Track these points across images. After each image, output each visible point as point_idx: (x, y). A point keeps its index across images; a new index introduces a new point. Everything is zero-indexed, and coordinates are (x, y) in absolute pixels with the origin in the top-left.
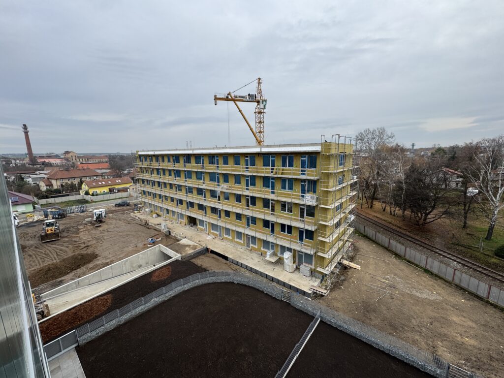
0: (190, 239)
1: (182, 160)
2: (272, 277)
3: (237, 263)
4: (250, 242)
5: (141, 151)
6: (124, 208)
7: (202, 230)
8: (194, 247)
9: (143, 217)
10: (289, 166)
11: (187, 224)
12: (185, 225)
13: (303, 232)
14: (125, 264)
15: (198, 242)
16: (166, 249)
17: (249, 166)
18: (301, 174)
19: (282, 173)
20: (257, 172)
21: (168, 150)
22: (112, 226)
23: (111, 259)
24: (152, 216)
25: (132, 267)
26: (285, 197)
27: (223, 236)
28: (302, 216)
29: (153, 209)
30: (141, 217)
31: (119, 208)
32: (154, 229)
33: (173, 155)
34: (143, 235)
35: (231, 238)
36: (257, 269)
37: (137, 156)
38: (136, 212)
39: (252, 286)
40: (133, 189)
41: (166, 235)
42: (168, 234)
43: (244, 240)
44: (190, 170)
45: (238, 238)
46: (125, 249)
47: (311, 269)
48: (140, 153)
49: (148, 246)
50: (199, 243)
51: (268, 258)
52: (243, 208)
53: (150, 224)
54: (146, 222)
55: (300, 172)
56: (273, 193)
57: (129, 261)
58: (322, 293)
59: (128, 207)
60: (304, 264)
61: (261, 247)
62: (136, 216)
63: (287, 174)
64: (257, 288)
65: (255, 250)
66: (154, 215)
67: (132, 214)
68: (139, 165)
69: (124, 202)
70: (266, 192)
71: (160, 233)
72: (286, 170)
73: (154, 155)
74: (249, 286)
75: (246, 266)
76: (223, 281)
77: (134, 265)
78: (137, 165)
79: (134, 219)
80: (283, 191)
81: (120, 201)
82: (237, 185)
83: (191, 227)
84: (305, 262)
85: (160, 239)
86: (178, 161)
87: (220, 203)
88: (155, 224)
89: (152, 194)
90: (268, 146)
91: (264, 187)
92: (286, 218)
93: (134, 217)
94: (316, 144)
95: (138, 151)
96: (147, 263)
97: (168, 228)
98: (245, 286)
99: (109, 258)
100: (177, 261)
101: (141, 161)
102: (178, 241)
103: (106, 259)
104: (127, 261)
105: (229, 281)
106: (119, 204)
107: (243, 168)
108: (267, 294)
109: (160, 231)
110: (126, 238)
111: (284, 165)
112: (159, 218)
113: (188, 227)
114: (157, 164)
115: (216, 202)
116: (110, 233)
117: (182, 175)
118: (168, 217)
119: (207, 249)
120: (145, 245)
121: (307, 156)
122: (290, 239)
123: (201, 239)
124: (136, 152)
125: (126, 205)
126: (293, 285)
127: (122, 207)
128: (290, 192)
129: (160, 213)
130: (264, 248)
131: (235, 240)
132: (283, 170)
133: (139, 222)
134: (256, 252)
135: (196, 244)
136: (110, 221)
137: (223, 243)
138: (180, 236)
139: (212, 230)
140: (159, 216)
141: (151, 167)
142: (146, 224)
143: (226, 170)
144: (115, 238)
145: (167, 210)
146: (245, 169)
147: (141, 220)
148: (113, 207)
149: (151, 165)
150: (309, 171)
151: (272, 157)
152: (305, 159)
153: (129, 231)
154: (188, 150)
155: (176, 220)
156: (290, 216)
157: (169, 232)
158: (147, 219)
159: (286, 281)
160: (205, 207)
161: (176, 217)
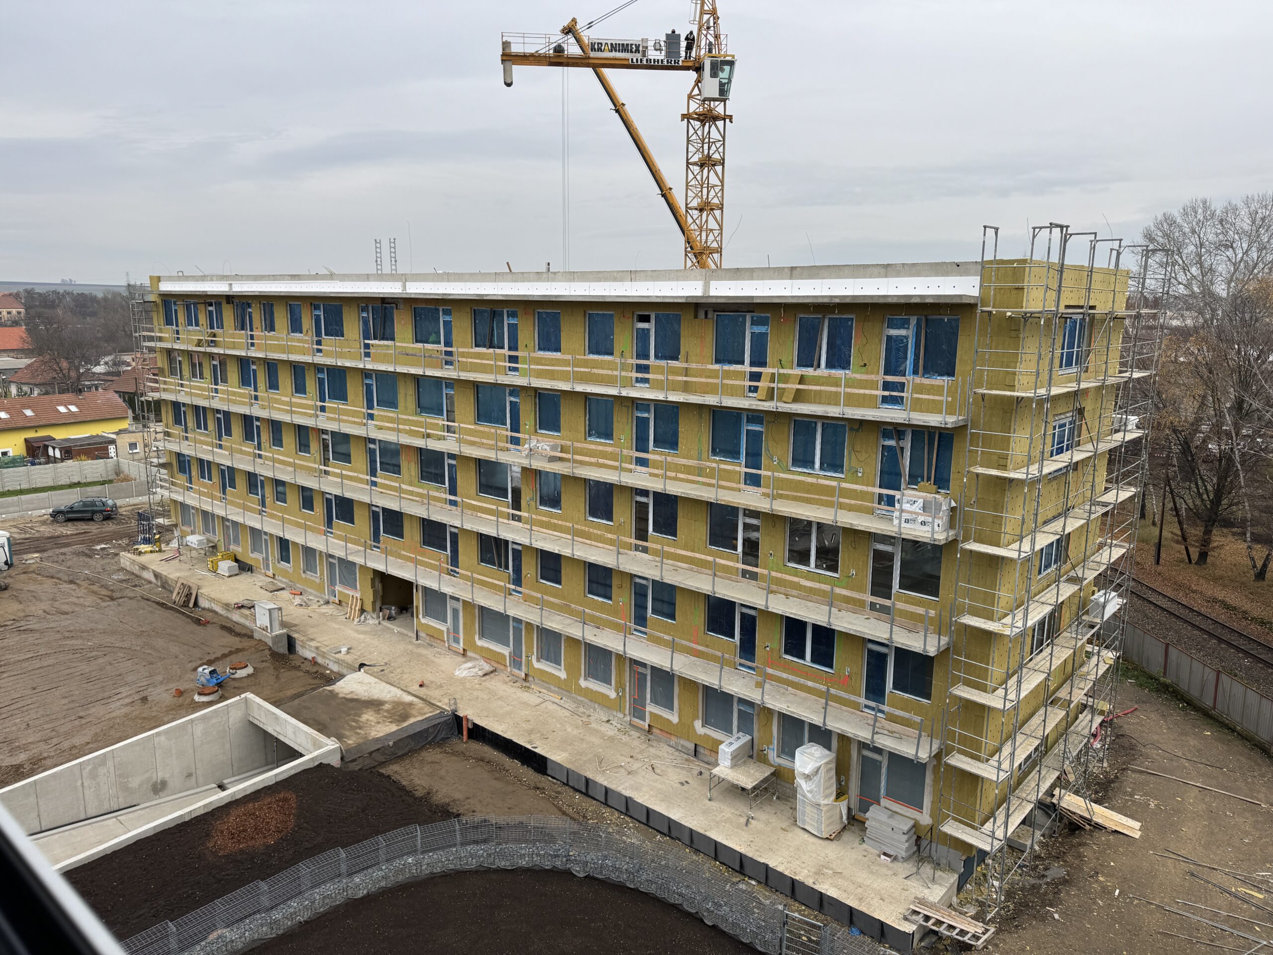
0: (382, 673)
1: (352, 327)
2: (742, 856)
3: (587, 788)
4: (648, 696)
5: (170, 279)
6: (93, 528)
7: (435, 636)
8: (400, 712)
9: (174, 572)
10: (830, 365)
11: (368, 606)
12: (362, 611)
13: (882, 658)
14: (93, 775)
15: (415, 688)
16: (277, 718)
17: (652, 361)
18: (885, 400)
19: (799, 397)
20: (686, 387)
21: (295, 277)
22: (37, 608)
23: (34, 751)
24: (214, 571)
25: (125, 788)
26: (808, 501)
27: (529, 663)
28: (881, 587)
29: (218, 537)
30: (165, 570)
31: (68, 530)
32: (224, 627)
33: (313, 301)
34: (175, 649)
35: (563, 675)
36: (676, 815)
37: (152, 298)
38: (144, 548)
39: (652, 889)
40: (133, 446)
41: (275, 655)
42: (283, 650)
43: (620, 687)
44: (391, 369)
45: (592, 674)
46: (98, 710)
47: (916, 825)
48: (166, 287)
49: (197, 698)
50: (422, 692)
51: (724, 769)
52: (620, 546)
53: (203, 603)
54: (189, 595)
55: (881, 393)
56: (754, 481)
57: (110, 763)
58: (963, 933)
59: (110, 527)
60: (884, 802)
61: (696, 717)
62: (144, 568)
63: (818, 398)
64: (675, 899)
65: (668, 730)
66: (225, 566)
67: (126, 559)
68: (160, 339)
69: (93, 504)
70: (728, 475)
71: (246, 643)
72: (817, 381)
73: (229, 299)
74: (636, 891)
75: (628, 801)
76: (523, 863)
77: (134, 783)
78: (151, 339)
79: (134, 579)
80: (798, 475)
81: (69, 499)
82: (598, 444)
83: (386, 623)
84: (890, 795)
85: (250, 670)
86: (335, 328)
87: (519, 519)
88: (227, 606)
89: (215, 473)
90: (737, 273)
91: (714, 452)
92: (809, 594)
93: (136, 569)
94: (958, 268)
95: (159, 279)
96: (189, 775)
97: (283, 625)
98: (620, 888)
99: (24, 748)
100: (321, 769)
101: (169, 322)
102: (331, 679)
103: (12, 752)
104: (103, 759)
105: (547, 865)
106: (71, 510)
107: (624, 367)
108: (714, 927)
109: (251, 637)
110: (101, 661)
111: (807, 358)
112: (245, 578)
113: (372, 620)
114: (241, 337)
115: (498, 514)
116: (31, 638)
117: (354, 389)
118: (285, 573)
119: (457, 721)
120: (180, 693)
121: (913, 321)
122: (823, 688)
123: (428, 677)
124: (147, 283)
125: (98, 517)
126: (832, 892)
127: (82, 527)
128: (829, 480)
129: (252, 557)
130: (705, 723)
131: (583, 683)
132: (802, 380)
133: (158, 594)
134: (674, 740)
135: (408, 698)
136: (32, 587)
137: (526, 696)
138: (337, 662)
139: (482, 635)
140: (244, 567)
141: (215, 350)
142: (186, 604)
143: (552, 375)
144: (51, 661)
145: (284, 545)
146: (635, 375)
147: (164, 583)
148: (44, 523)
149: (214, 343)
150: (919, 389)
151: (753, 323)
152: (902, 332)
153: (114, 633)
154: (381, 277)
155: (320, 588)
156: (826, 587)
157: (291, 643)
158: (193, 582)
159: (804, 876)
160: (451, 533)
161: (322, 574)
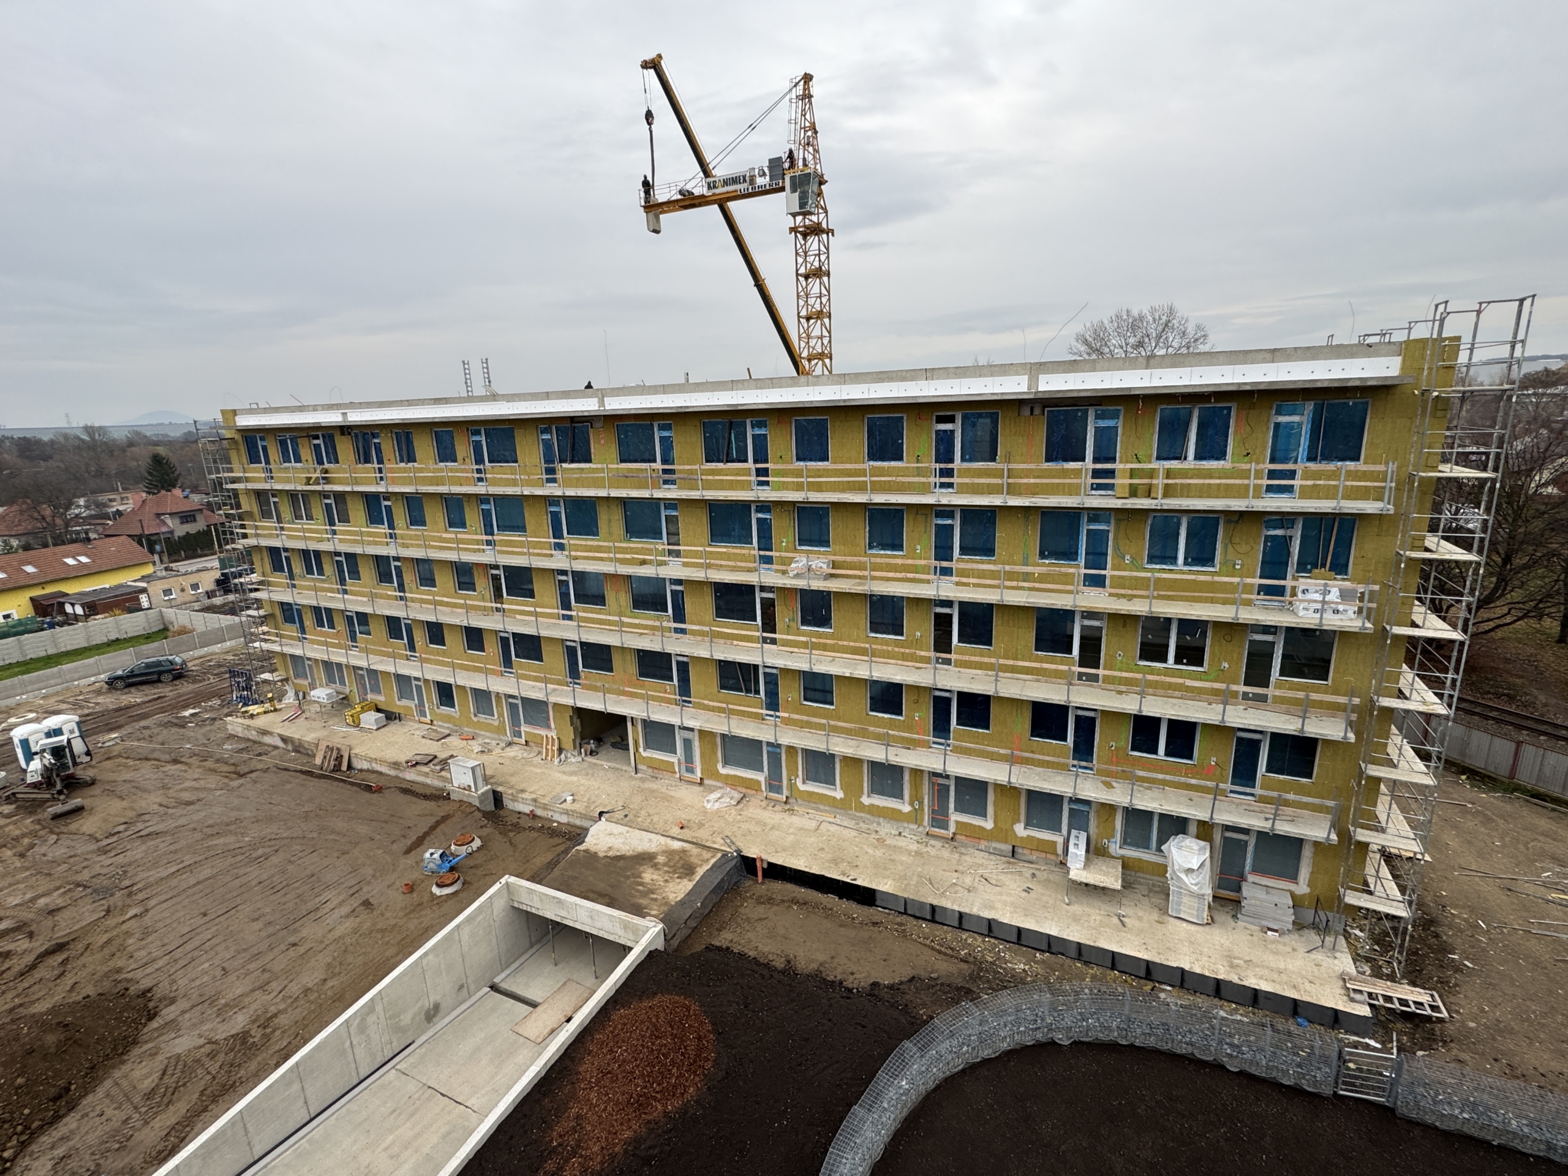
0: (627, 819)
3: (934, 915)
4: (952, 806)
5: (250, 411)
6: (166, 691)
7: (659, 768)
8: (683, 866)
9: (305, 732)
10: (1199, 457)
11: (568, 743)
12: (560, 750)
14: (362, 1029)
15: (675, 831)
17: (957, 464)
18: (1270, 489)
19: (1168, 492)
20: (1012, 490)
21: (438, 401)
22: (151, 801)
23: (254, 1008)
24: (357, 724)
25: (399, 1029)
27: (792, 786)
29: (350, 687)
30: (294, 731)
31: (134, 697)
32: (406, 791)
33: (471, 426)
34: (363, 829)
35: (839, 794)
37: (227, 434)
38: (254, 709)
39: (1151, 1042)
40: (168, 592)
41: (486, 815)
42: (490, 807)
43: (916, 797)
45: (877, 789)
46: (310, 931)
47: (1293, 895)
48: (244, 421)
49: (435, 890)
50: (687, 834)
51: (1077, 870)
53: (358, 764)
54: (339, 758)
55: (1266, 482)
56: (1097, 582)
57: (379, 1008)
59: (186, 688)
60: (1251, 878)
61: (1019, 821)
62: (265, 733)
63: (1186, 491)
64: (1183, 1050)
65: (977, 834)
66: (370, 719)
67: (235, 724)
68: (247, 480)
69: (159, 664)
70: (1067, 579)
71: (444, 809)
72: (1184, 473)
73: (345, 430)
74: (1132, 1046)
77: (406, 1019)
78: (234, 481)
79: (252, 746)
80: (1160, 572)
81: (124, 661)
82: (883, 556)
83: (589, 759)
84: (1255, 870)
85: (477, 843)
88: (396, 765)
91: (1042, 555)
92: (1196, 694)
93: (253, 735)
94: (1364, 349)
95: (235, 412)
97: (486, 780)
98: (1112, 1047)
99: (236, 1005)
100: (652, 956)
101: (254, 459)
102: (577, 835)
103: (223, 1013)
104: (371, 1006)
106: (132, 674)
107: (919, 472)
108: (1242, 1073)
109: (448, 798)
110: (275, 860)
111: (1171, 449)
112: (394, 727)
113: (574, 759)
114: (368, 471)
116: (163, 845)
118: (448, 719)
119: (748, 864)
120: (411, 888)
121: (1310, 406)
122: (1211, 784)
123: (684, 816)
124: (220, 418)
125: (165, 677)
126: (1265, 986)
127: (151, 692)
128: (1201, 574)
129: (402, 705)
130: (1028, 824)
131: (866, 800)
132: (1169, 474)
133: (293, 760)
134: (983, 844)
135: (677, 845)
136: (128, 776)
137: (796, 820)
138: (566, 812)
139: (726, 762)
140: (391, 717)
141: (328, 487)
142: (337, 768)
143: (819, 487)
144: (206, 872)
145: (445, 692)
146: (938, 480)
147: (299, 748)
148: (99, 692)
149: (327, 481)
151: (1098, 417)
152: (1296, 418)
153: (270, 819)
155: (500, 730)
157: (497, 798)
158: (336, 742)
159: (1223, 973)
160: (678, 663)
161: (501, 715)
